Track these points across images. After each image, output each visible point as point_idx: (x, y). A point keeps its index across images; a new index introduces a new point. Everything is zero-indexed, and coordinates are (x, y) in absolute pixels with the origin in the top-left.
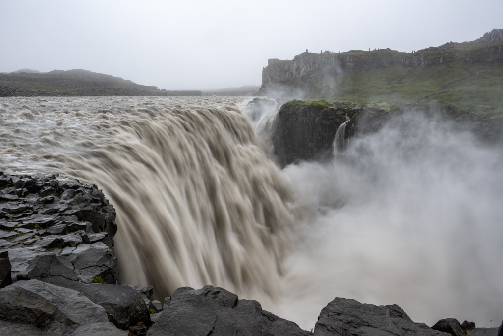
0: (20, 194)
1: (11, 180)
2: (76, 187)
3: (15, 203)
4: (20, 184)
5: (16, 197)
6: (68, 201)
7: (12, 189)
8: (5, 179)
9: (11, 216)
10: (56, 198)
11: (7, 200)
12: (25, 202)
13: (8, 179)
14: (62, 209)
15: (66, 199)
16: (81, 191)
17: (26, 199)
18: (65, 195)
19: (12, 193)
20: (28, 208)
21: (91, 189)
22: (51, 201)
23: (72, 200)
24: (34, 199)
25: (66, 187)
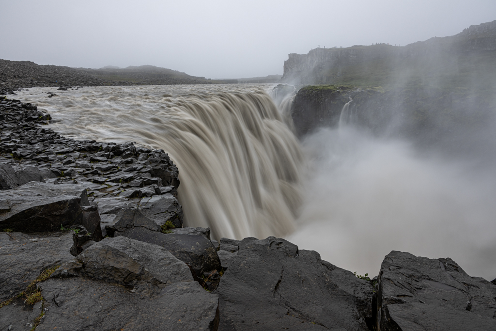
0: (108, 156)
1: (101, 146)
2: (149, 152)
3: (104, 163)
4: (107, 149)
5: (105, 159)
6: (144, 162)
7: (102, 153)
8: (97, 145)
9: (102, 173)
10: (134, 160)
11: (99, 161)
12: (112, 163)
13: (99, 145)
14: (139, 168)
15: (142, 161)
16: (152, 155)
17: (112, 161)
18: (141, 157)
19: (102, 156)
20: (114, 167)
21: (160, 153)
22: (131, 162)
23: (146, 161)
24: (118, 160)
25: (142, 151)
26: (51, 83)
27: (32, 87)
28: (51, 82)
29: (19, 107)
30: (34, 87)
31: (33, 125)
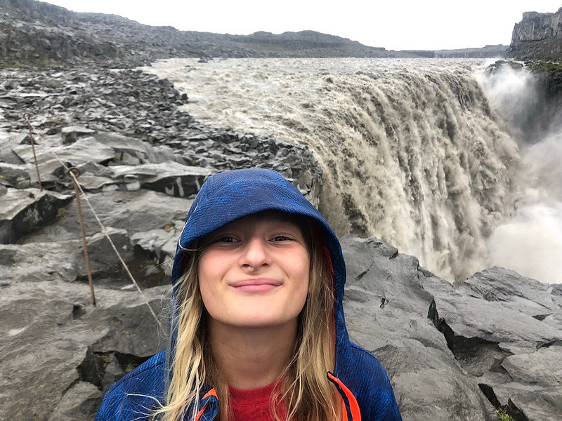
0: (242, 148)
1: (237, 135)
2: (290, 147)
3: (238, 156)
5: (240, 151)
6: (281, 159)
7: (238, 144)
10: (272, 155)
11: (233, 153)
12: (246, 156)
13: (235, 134)
15: (280, 157)
16: (293, 151)
17: (247, 154)
18: (279, 153)
19: (237, 147)
20: (249, 161)
21: (303, 149)
22: (267, 158)
23: (285, 158)
25: (281, 145)
26: (191, 54)
27: (170, 57)
28: (190, 52)
29: (156, 83)
30: (173, 57)
31: (168, 105)
